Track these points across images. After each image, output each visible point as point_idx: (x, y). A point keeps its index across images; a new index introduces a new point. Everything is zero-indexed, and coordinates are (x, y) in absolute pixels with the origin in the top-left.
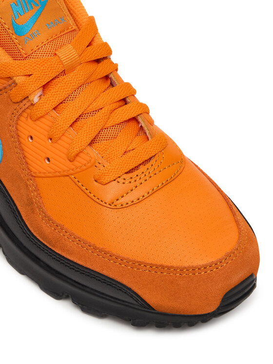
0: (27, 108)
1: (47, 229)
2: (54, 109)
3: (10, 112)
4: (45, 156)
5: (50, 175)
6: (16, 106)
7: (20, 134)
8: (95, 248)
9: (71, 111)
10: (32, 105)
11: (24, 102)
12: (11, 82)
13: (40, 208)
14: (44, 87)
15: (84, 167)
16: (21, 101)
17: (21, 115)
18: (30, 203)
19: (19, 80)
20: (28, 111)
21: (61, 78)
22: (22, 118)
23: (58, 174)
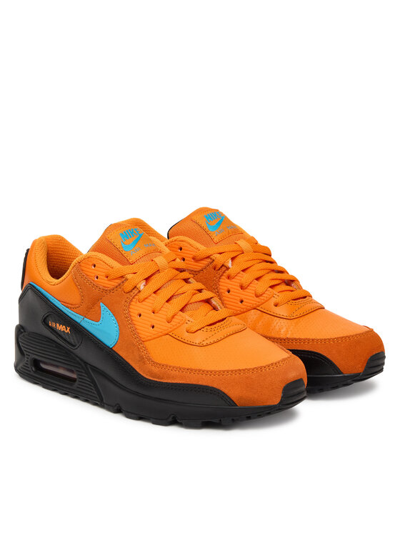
0: (136, 295)
1: (155, 370)
2: (155, 293)
3: (124, 301)
4: (150, 324)
5: (155, 336)
6: (128, 295)
7: (131, 314)
8: (192, 370)
9: (165, 293)
10: (140, 291)
11: (134, 291)
12: (123, 279)
13: (149, 360)
14: (147, 279)
15: (178, 325)
16: (131, 291)
17: (131, 301)
18: (142, 358)
19: (129, 276)
20: (136, 297)
21: (157, 275)
22: (132, 303)
23: (161, 334)
